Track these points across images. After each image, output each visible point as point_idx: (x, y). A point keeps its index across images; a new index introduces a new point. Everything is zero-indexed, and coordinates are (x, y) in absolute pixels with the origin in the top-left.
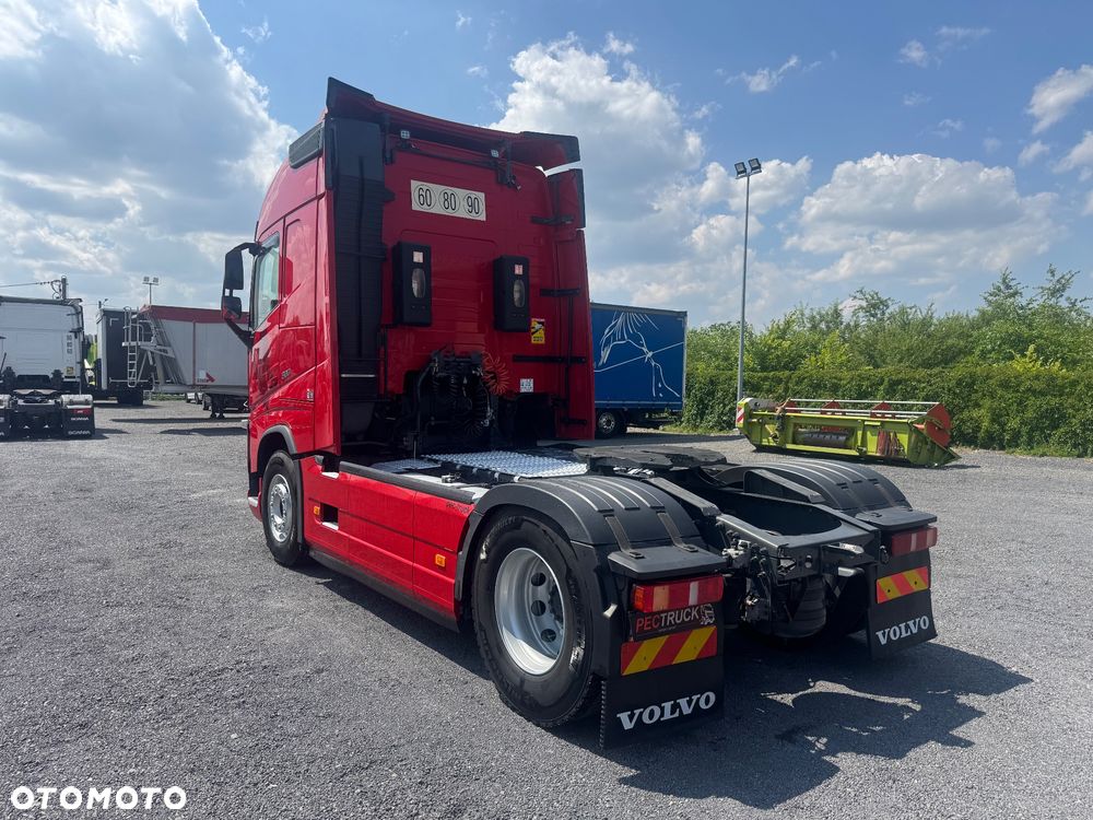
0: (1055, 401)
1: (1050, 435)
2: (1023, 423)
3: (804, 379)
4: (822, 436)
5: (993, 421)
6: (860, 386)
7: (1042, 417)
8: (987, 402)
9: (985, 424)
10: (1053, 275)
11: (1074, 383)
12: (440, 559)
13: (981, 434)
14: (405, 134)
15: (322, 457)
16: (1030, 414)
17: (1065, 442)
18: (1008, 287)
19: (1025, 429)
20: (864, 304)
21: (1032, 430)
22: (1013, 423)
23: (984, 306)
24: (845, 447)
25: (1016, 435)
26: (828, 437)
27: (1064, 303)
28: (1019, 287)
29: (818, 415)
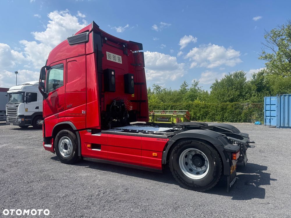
0: (207, 110)
1: (206, 117)
2: (200, 115)
3: (151, 105)
4: (162, 119)
5: (194, 114)
6: (165, 107)
7: (204, 113)
8: (193, 110)
9: (193, 115)
10: (195, 82)
11: (210, 106)
12: (155, 154)
13: (192, 117)
14: (106, 39)
15: (91, 130)
16: (202, 113)
17: (209, 118)
18: (185, 84)
19: (201, 116)
20: (155, 88)
21: (202, 116)
22: (198, 115)
23: (181, 89)
24: (168, 122)
25: (199, 118)
26: (164, 119)
27: (197, 88)
28: (188, 84)
29: (164, 114)
